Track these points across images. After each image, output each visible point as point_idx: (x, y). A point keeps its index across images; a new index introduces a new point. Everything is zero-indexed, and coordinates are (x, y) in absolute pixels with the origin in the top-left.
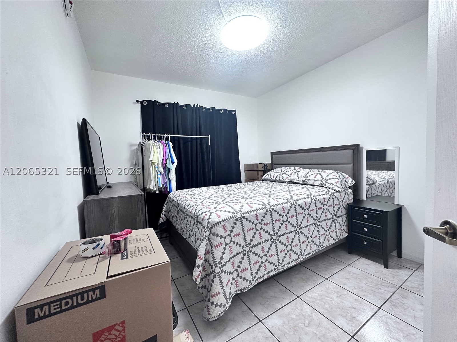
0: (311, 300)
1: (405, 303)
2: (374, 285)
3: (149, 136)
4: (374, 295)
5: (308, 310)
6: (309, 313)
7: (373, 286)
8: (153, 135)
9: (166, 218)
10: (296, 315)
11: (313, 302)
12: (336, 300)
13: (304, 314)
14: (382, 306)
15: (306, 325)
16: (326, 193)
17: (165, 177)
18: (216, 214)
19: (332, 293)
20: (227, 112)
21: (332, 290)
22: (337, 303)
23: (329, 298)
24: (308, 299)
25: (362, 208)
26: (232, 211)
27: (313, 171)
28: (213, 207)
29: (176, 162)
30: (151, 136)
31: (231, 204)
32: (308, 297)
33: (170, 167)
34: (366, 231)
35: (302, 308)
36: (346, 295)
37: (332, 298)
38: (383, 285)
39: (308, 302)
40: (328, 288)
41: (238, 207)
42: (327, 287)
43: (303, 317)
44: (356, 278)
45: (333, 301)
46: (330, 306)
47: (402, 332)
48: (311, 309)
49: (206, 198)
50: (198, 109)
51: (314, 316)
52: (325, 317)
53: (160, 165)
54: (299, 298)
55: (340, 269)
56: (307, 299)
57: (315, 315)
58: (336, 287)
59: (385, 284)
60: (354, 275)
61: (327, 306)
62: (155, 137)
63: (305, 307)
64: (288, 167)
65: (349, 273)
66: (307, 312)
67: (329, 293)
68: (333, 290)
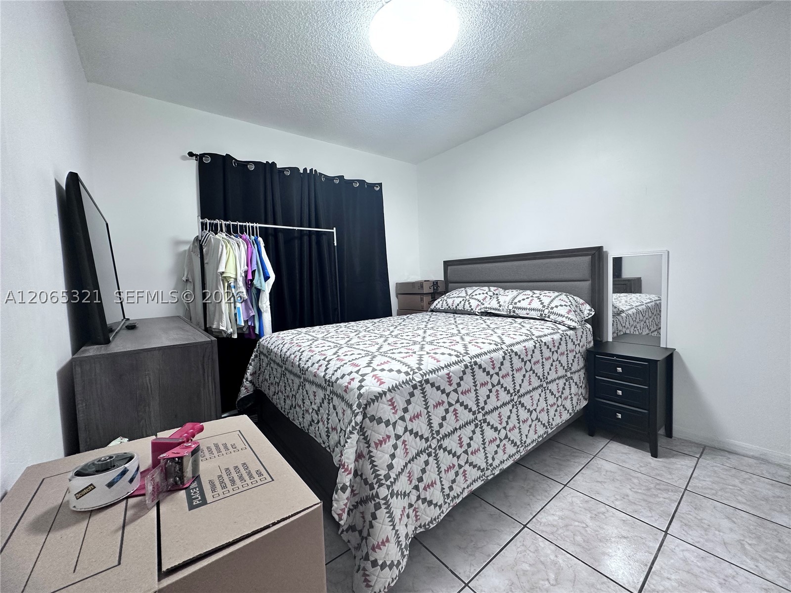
0: (549, 529)
1: (702, 519)
2: (644, 490)
3: (217, 224)
4: (651, 510)
5: (549, 552)
6: (552, 557)
7: (644, 492)
8: (224, 222)
9: (254, 386)
10: (530, 564)
11: (552, 533)
12: (591, 524)
13: (542, 559)
14: (668, 528)
15: (552, 582)
16: (554, 331)
17: (251, 307)
18: (374, 378)
19: (582, 513)
20: (366, 186)
21: (580, 507)
22: (593, 530)
23: (579, 522)
24: (544, 529)
25: (613, 355)
26: (404, 369)
27: (524, 293)
28: (363, 362)
29: (273, 276)
30: (221, 225)
31: (398, 356)
32: (542, 524)
33: (261, 286)
34: (621, 394)
35: (537, 547)
36: (604, 513)
37: (584, 523)
38: (659, 489)
39: (545, 533)
40: (572, 503)
41: (413, 362)
42: (570, 500)
43: (542, 567)
44: (613, 480)
45: (586, 529)
46: (583, 537)
47: (714, 574)
48: (553, 547)
49: (342, 346)
50: (312, 177)
51: (561, 561)
52: (582, 561)
53: (241, 283)
54: (527, 527)
55: (583, 464)
56: (541, 528)
57: (562, 559)
58: (584, 499)
59: (662, 487)
60: (608, 473)
61: (579, 538)
62: (228, 226)
63: (542, 544)
64: (476, 286)
65: (599, 470)
66: (547, 556)
67: (575, 513)
68: (581, 505)
